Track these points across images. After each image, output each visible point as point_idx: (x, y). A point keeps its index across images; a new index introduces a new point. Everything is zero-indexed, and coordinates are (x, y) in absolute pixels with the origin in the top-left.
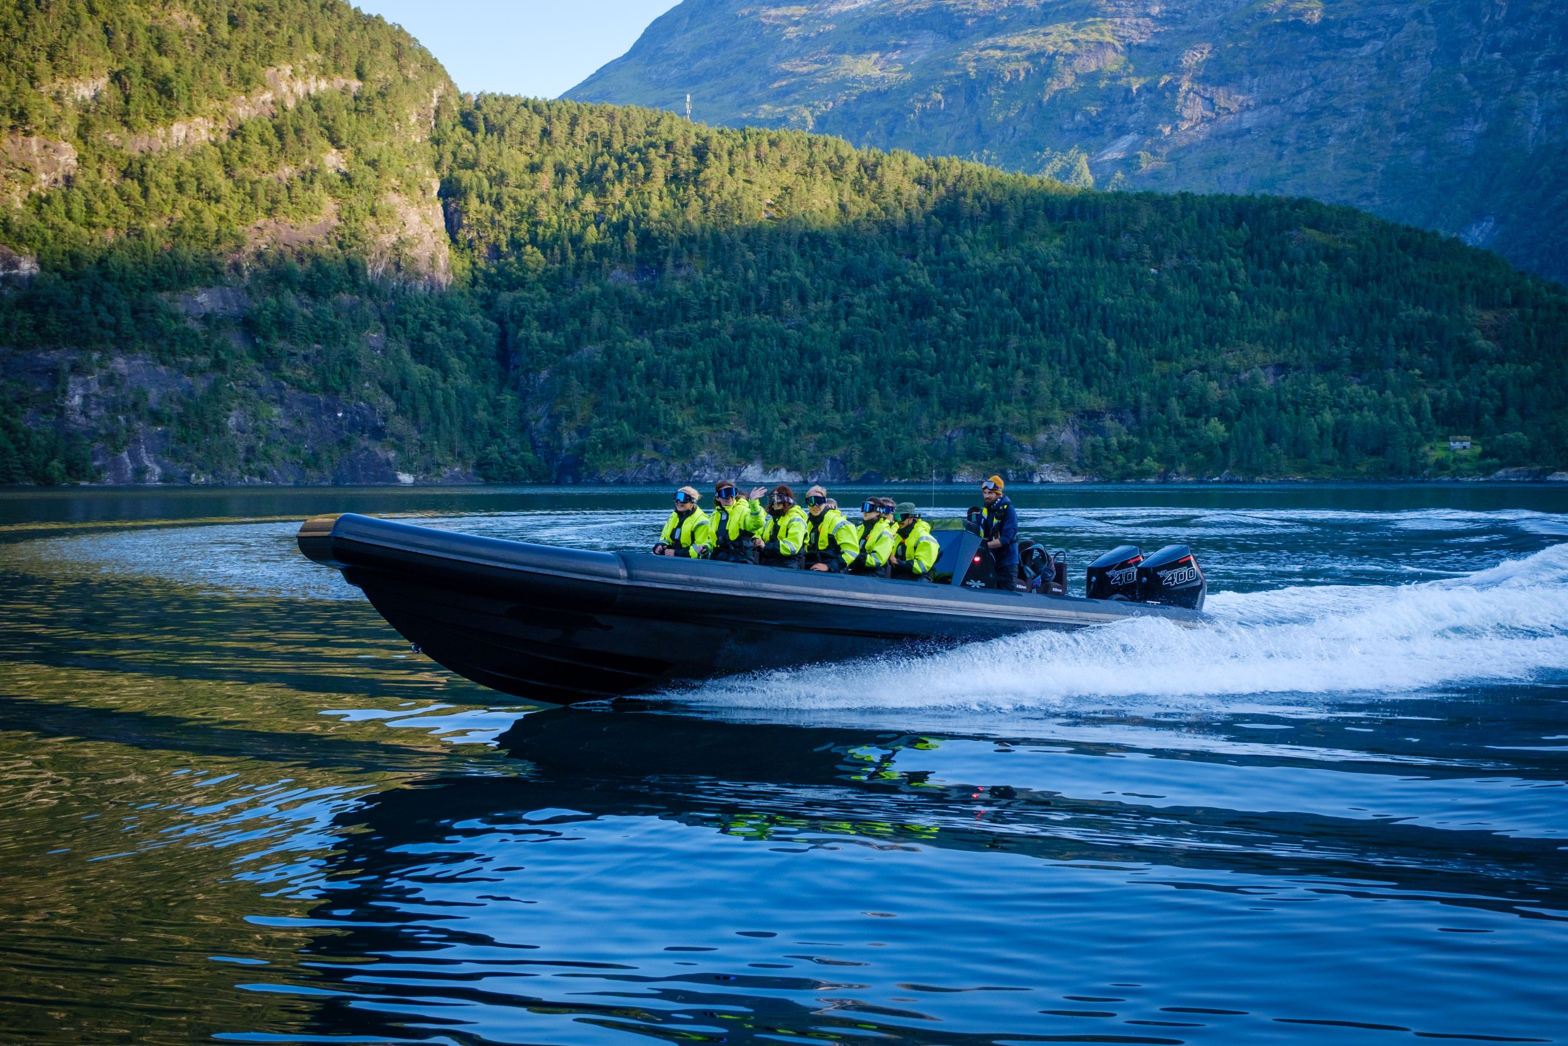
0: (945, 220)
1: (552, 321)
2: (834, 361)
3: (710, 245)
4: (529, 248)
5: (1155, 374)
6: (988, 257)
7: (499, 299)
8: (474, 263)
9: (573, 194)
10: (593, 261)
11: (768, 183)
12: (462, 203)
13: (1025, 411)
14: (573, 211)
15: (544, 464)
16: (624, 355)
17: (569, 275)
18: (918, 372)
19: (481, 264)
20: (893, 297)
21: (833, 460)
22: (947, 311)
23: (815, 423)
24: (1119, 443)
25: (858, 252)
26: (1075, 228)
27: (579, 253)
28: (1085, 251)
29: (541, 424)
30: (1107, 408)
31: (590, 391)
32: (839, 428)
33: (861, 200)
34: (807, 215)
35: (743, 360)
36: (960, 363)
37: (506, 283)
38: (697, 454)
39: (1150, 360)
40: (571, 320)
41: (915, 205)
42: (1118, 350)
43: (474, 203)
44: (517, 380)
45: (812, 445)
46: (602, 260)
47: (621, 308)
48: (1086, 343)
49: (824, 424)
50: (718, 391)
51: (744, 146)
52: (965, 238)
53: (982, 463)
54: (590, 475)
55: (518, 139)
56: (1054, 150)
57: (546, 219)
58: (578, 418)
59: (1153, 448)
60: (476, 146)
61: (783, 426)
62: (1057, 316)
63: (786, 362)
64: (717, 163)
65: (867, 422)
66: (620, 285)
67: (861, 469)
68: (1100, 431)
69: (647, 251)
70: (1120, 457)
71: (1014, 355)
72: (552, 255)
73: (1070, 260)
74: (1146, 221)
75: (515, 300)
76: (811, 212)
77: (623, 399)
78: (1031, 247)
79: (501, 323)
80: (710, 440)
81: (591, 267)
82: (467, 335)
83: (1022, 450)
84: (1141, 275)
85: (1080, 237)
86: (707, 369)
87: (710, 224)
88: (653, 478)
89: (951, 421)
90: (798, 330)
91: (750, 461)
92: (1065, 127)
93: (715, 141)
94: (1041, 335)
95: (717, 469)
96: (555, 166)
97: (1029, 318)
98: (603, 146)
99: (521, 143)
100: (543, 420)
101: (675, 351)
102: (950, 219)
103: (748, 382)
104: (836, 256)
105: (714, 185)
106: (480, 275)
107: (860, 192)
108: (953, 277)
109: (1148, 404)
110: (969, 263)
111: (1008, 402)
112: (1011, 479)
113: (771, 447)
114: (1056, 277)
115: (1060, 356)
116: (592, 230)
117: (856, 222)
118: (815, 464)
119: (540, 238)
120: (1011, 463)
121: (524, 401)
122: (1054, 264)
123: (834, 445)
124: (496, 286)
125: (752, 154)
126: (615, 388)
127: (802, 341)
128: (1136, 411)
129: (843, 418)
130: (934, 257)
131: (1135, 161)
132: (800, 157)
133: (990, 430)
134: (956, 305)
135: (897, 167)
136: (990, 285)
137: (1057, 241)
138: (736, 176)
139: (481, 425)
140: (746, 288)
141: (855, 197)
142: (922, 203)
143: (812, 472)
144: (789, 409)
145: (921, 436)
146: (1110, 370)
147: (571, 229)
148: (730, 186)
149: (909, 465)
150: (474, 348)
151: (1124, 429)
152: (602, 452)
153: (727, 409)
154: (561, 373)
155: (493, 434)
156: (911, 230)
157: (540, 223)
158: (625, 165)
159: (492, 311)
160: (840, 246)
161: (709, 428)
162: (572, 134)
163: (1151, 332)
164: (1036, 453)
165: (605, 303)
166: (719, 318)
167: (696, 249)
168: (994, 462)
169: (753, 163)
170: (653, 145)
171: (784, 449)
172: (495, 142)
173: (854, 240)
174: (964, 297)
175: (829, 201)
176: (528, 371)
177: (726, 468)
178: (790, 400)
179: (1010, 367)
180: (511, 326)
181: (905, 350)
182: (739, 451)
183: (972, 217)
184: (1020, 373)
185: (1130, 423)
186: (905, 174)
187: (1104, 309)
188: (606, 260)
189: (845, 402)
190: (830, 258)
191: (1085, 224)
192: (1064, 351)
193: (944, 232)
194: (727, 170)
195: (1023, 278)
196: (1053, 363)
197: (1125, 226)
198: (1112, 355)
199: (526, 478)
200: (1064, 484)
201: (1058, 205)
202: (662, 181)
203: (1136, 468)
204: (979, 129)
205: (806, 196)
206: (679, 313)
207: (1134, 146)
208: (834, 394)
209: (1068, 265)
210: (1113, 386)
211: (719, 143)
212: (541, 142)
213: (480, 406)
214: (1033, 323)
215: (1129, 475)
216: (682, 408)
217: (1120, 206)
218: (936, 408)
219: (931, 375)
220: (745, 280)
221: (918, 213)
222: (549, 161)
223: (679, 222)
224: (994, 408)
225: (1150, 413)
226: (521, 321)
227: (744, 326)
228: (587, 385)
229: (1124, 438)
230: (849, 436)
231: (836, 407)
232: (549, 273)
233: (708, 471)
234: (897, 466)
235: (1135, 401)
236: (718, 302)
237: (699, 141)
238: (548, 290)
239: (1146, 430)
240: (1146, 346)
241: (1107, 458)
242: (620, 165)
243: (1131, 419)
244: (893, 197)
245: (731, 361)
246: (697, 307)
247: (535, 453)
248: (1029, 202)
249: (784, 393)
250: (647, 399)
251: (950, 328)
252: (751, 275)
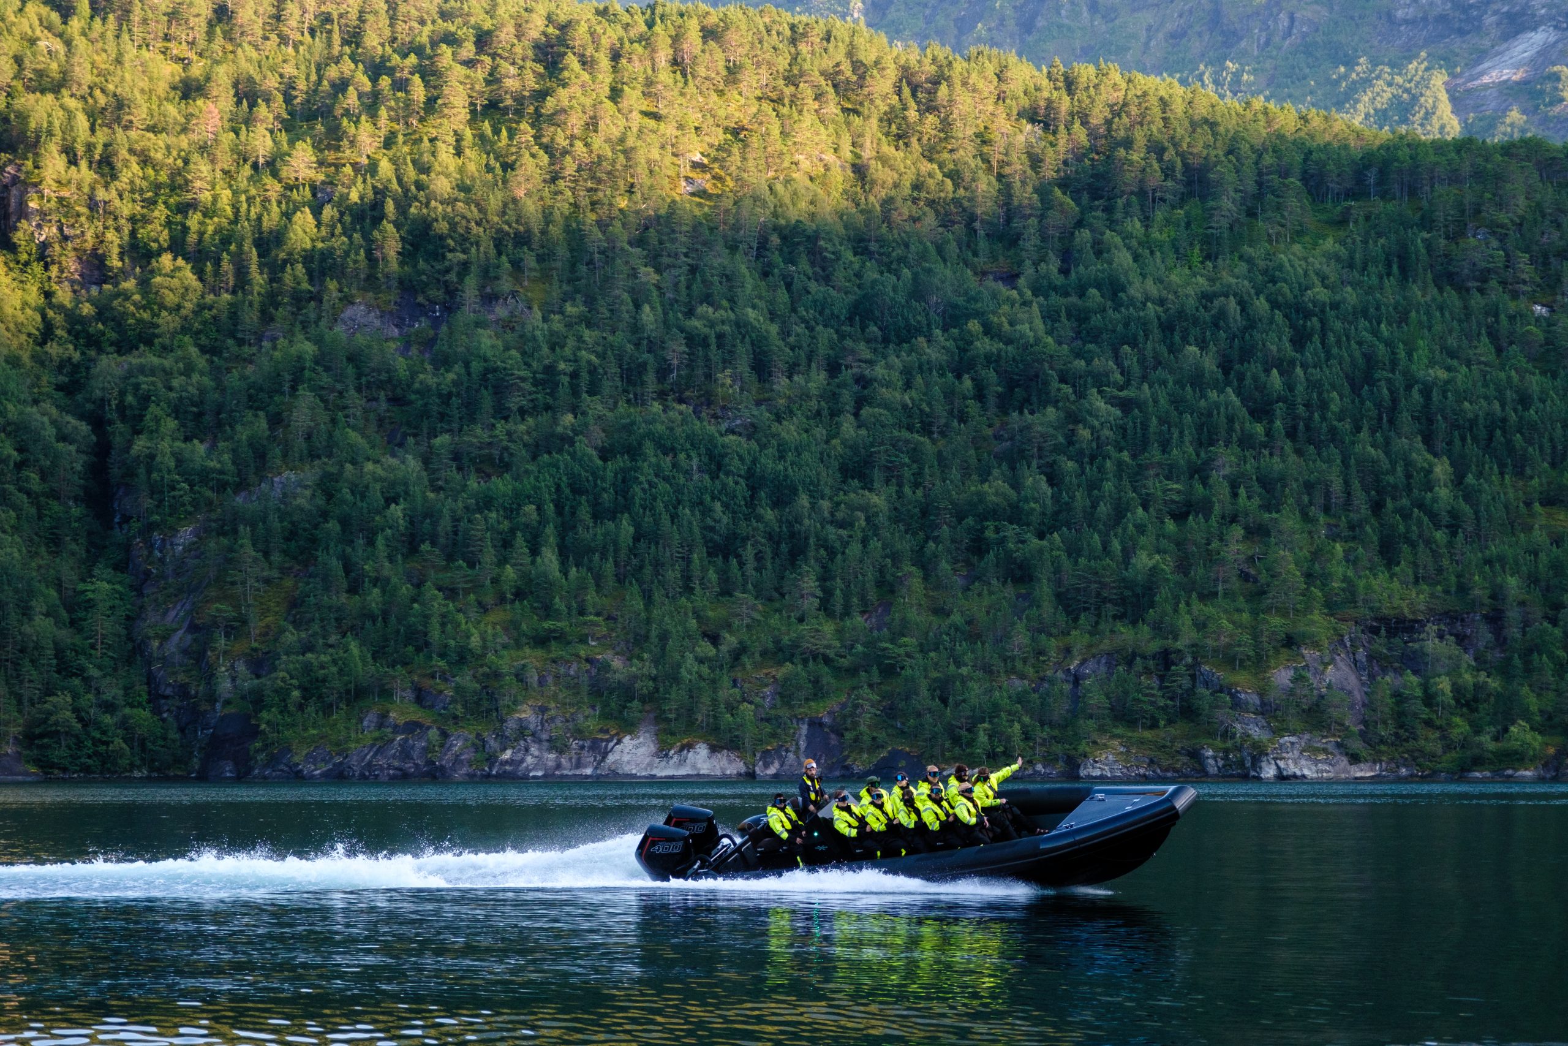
0: (1085, 197)
1: (208, 419)
2: (825, 504)
3: (562, 252)
4: (166, 260)
5: (1540, 536)
6: (1174, 278)
7: (94, 371)
8: (48, 295)
9: (269, 143)
10: (305, 286)
11: (694, 118)
12: (29, 164)
13: (1245, 617)
14: (268, 180)
15: (173, 735)
16: (360, 491)
17: (251, 317)
18: (1011, 530)
19: (64, 295)
20: (962, 364)
21: (815, 724)
22: (1081, 395)
23: (777, 642)
24: (1457, 689)
25: (888, 266)
26: (1367, 218)
27: (274, 270)
28: (1389, 265)
29: (172, 647)
30: (1431, 610)
31: (284, 571)
32: (831, 653)
33: (900, 154)
34: (779, 187)
35: (623, 503)
36: (1103, 509)
37: (113, 335)
38: (511, 710)
39: (1528, 504)
40: (249, 415)
41: (1018, 165)
42: (1458, 480)
43: (54, 164)
44: (127, 547)
45: (767, 690)
46: (322, 283)
47: (359, 389)
48: (1385, 464)
49: (795, 645)
50: (565, 573)
51: (645, 40)
52: (1126, 237)
53: (1148, 735)
54: (273, 761)
55: (162, 28)
56: (1375, 62)
57: (206, 197)
58: (255, 632)
59: (1532, 701)
60: (68, 43)
61: (706, 648)
62: (1324, 405)
63: (718, 506)
64: (586, 76)
65: (893, 641)
66: (360, 339)
67: (876, 745)
68: (1414, 662)
69: (422, 264)
70: (1457, 720)
71: (1225, 491)
72: (216, 273)
73: (1355, 285)
74: (1522, 201)
75: (130, 374)
76: (788, 181)
77: (354, 589)
78: (1269, 256)
79: (98, 423)
80: (542, 682)
81: (299, 299)
82: (20, 450)
83: (1237, 705)
84: (1512, 318)
85: (1379, 235)
86: (543, 522)
87: (562, 206)
88: (409, 766)
89: (1079, 639)
90: (749, 438)
91: (629, 727)
92: (1400, 14)
93: (582, 29)
94: (1288, 446)
95: (557, 746)
96: (236, 85)
97: (1261, 411)
98: (345, 42)
99: (167, 38)
100: (176, 638)
101: (473, 484)
102: (1095, 194)
103: (633, 551)
104: (839, 276)
105: (576, 122)
106: (58, 319)
107: (901, 138)
108: (1096, 320)
109: (1522, 603)
110: (1132, 291)
111: (1207, 596)
112: (1212, 770)
113: (676, 697)
114: (1322, 322)
115: (1327, 494)
116: (304, 220)
117: (888, 202)
118: (774, 735)
119: (192, 238)
120: (1211, 734)
121: (141, 595)
122: (1320, 293)
123: (818, 691)
124: (94, 342)
125: (664, 55)
126: (335, 564)
127: (754, 461)
128: (1495, 619)
129: (839, 632)
130: (1059, 280)
131: (1548, 86)
132: (770, 65)
133: (1166, 659)
134: (1100, 381)
135: (981, 85)
136: (1177, 338)
137: (1329, 244)
138: (624, 104)
139: (38, 647)
140: (637, 345)
141: (888, 150)
142: (1035, 161)
143: (766, 754)
144: (722, 612)
145: (1012, 671)
146: (1438, 527)
147: (259, 218)
148: (611, 125)
149: (983, 738)
150: (35, 477)
151: (1468, 659)
152: (301, 707)
153: (582, 612)
154: (221, 533)
155: (65, 669)
156: (1009, 220)
157: (193, 205)
158: (385, 82)
159: (79, 397)
160: (849, 256)
161: (539, 652)
162: (278, 18)
163: (1529, 442)
164: (1266, 710)
165: (325, 379)
166: (574, 410)
167: (530, 260)
168: (1172, 731)
169: (665, 76)
170: (451, 40)
171: (706, 699)
172: (110, 35)
173: (881, 240)
174: (1119, 365)
175: (830, 157)
176: (151, 527)
177: (574, 744)
178: (726, 591)
179: (1213, 520)
180: (119, 429)
181: (983, 482)
182: (606, 705)
183: (1142, 193)
184: (1238, 531)
185: (1481, 644)
186: (1000, 98)
187: (1426, 392)
188: (332, 285)
189: (847, 596)
190: (827, 279)
191: (1390, 206)
192: (1337, 486)
193: (1080, 224)
194: (607, 91)
195: (1251, 324)
196: (1313, 511)
197: (1478, 212)
198: (1444, 493)
199: (132, 766)
200: (1330, 782)
201: (1331, 167)
202: (464, 114)
203: (1492, 746)
204: (1215, 19)
205: (779, 146)
206: (487, 400)
207: (1545, 55)
208: (824, 578)
209: (1350, 296)
210: (1445, 562)
211: (592, 34)
212: (210, 35)
213: (38, 606)
214: (1271, 422)
215: (1478, 762)
216: (484, 609)
217: (1466, 169)
218: (1048, 608)
219: (1041, 536)
220: (636, 328)
221: (1023, 183)
222: (223, 75)
223: (495, 201)
224: (1176, 610)
225: (1526, 624)
226: (141, 417)
227: (628, 428)
228: (276, 557)
229: (1468, 678)
230: (853, 671)
231: (825, 606)
232: (207, 314)
233: (534, 750)
234: (956, 740)
235: (1493, 596)
236: (574, 375)
237: (551, 30)
238: (203, 350)
239: (1517, 661)
240: (1519, 473)
241: (1428, 723)
242: (374, 80)
243: (1484, 635)
244: (971, 148)
245: (595, 504)
246: (527, 386)
247: (157, 711)
248: (1268, 160)
249: (712, 575)
250: (406, 590)
251: (1084, 433)
252: (648, 315)
